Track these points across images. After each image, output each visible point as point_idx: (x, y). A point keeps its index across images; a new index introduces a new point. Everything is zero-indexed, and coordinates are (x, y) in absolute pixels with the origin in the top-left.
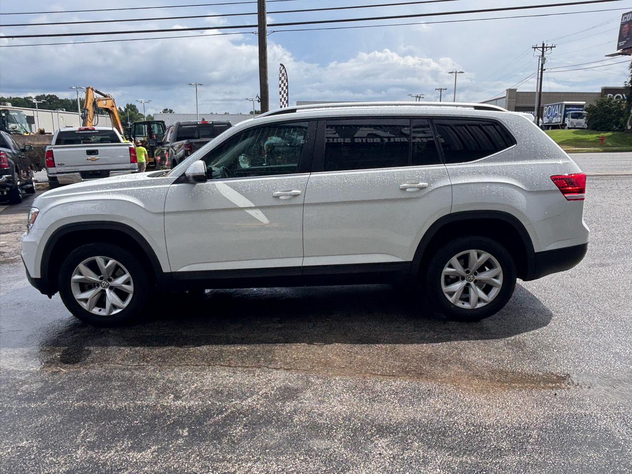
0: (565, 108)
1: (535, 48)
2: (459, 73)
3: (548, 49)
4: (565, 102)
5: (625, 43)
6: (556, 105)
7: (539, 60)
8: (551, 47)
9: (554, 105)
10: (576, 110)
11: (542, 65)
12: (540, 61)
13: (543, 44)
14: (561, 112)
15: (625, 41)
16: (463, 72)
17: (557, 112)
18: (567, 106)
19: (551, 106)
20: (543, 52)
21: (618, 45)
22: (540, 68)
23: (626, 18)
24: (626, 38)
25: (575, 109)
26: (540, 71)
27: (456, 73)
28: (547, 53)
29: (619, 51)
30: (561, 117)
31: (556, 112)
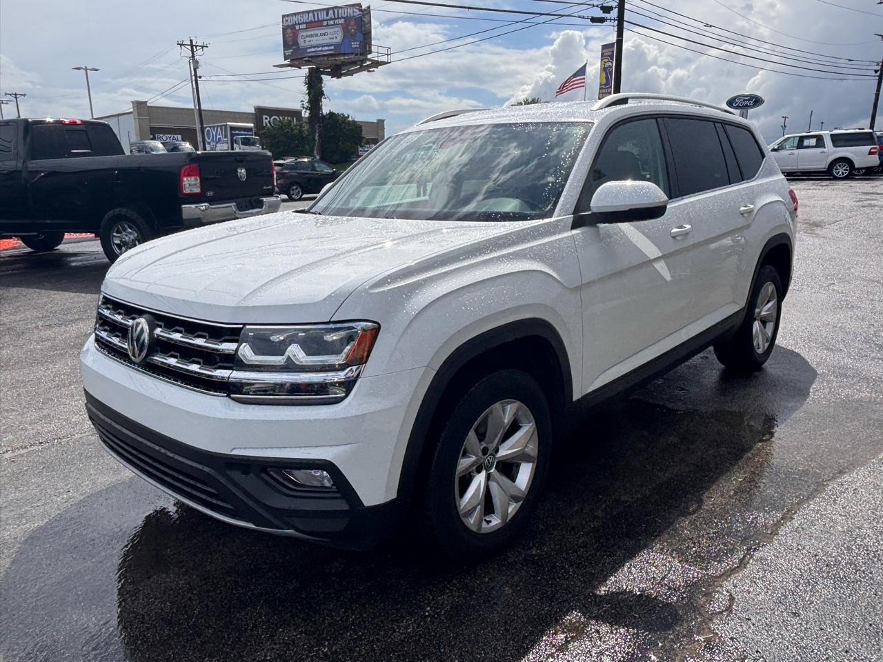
0: (231, 131)
1: (181, 45)
2: (90, 70)
3: (198, 48)
4: (228, 123)
5: (292, 52)
6: (217, 126)
7: (190, 63)
8: (203, 47)
9: (214, 127)
10: (245, 135)
11: (195, 70)
12: (192, 65)
13: (191, 41)
14: (226, 137)
15: (290, 49)
16: (96, 70)
17: (221, 136)
18: (232, 128)
19: (210, 127)
20: (193, 52)
21: (285, 54)
22: (193, 74)
23: (287, 21)
24: (292, 46)
25: (243, 132)
26: (194, 78)
27: (86, 69)
28: (199, 53)
29: (286, 62)
30: (228, 143)
31: (218, 137)
